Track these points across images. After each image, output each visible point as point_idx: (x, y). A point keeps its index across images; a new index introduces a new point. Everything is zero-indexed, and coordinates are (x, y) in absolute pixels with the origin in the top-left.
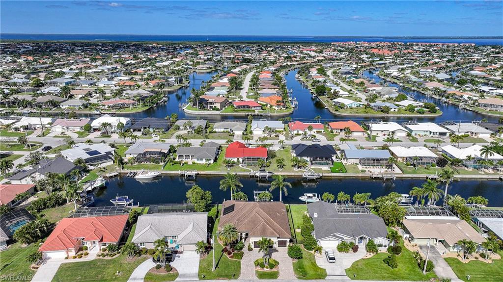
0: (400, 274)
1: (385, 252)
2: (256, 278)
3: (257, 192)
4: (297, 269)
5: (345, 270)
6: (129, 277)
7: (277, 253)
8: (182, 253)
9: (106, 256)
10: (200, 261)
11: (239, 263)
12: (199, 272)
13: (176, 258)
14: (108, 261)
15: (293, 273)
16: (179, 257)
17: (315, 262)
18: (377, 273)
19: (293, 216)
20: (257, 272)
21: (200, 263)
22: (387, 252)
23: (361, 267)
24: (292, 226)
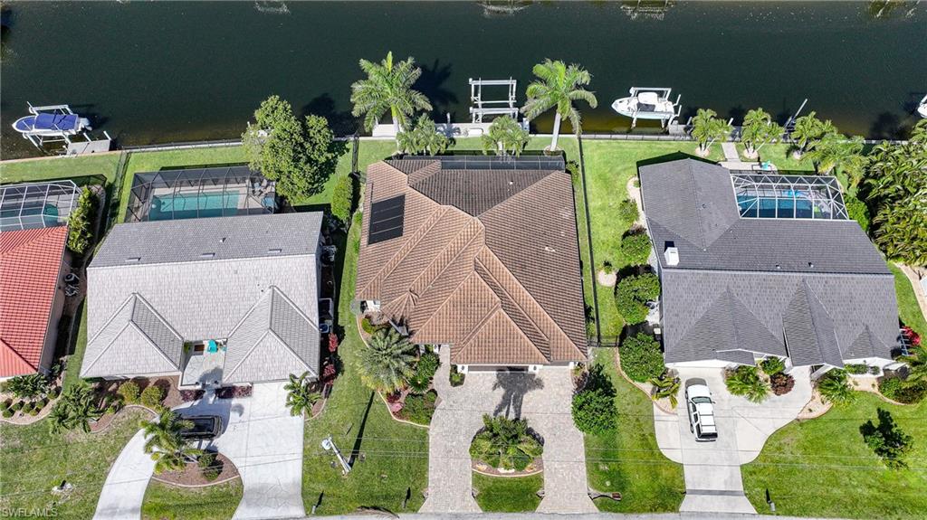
0: (908, 487)
1: (868, 388)
2: (473, 507)
3: (479, 83)
4: (597, 465)
5: (742, 467)
6: (95, 501)
7: (537, 391)
8: (247, 391)
9: (18, 413)
10: (306, 428)
11: (424, 436)
12: (304, 481)
13: (234, 416)
14: (25, 432)
15: (585, 483)
16: (240, 410)
17: (653, 435)
18: (838, 485)
19: (591, 204)
20: (477, 478)
21: (306, 436)
22: (876, 390)
23: (790, 457)
24: (587, 263)
